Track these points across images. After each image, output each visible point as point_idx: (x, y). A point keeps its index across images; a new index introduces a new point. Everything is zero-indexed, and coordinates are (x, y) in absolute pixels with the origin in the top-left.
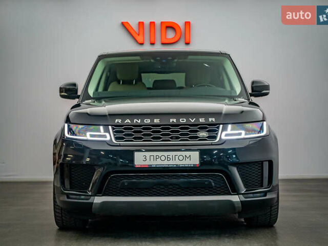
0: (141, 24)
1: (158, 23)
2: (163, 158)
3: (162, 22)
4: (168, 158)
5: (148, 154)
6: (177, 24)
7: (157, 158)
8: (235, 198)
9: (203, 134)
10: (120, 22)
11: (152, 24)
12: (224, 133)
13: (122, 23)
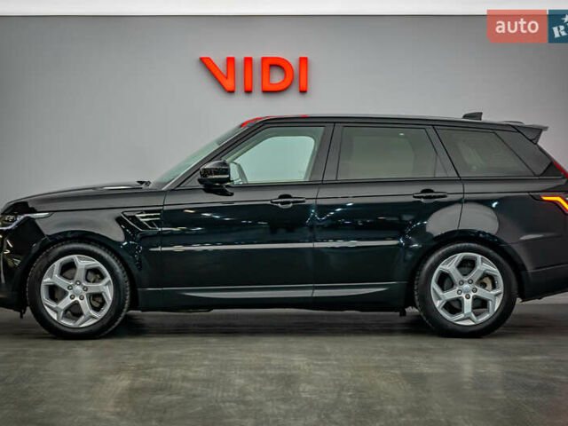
0: (231, 61)
1: (257, 58)
3: (263, 59)
6: (287, 61)
10: (198, 58)
11: (248, 60)
13: (202, 59)
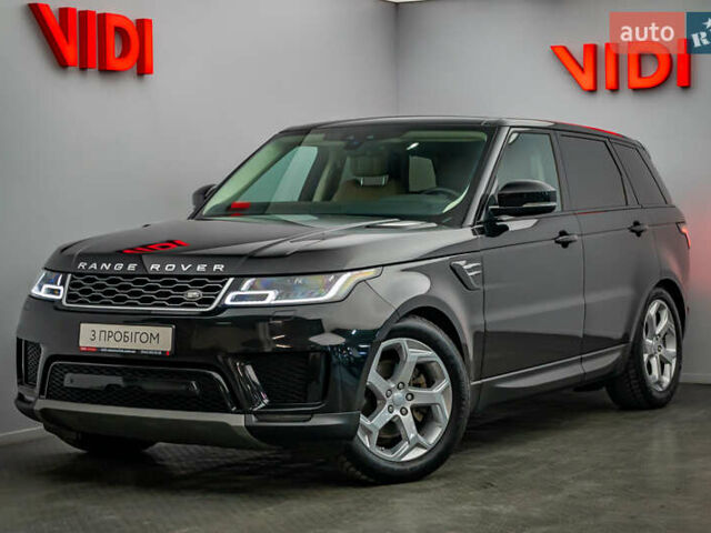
2: (118, 336)
4: (125, 337)
5: (98, 327)
7: (110, 335)
8: (237, 420)
9: (193, 294)
12: (232, 295)
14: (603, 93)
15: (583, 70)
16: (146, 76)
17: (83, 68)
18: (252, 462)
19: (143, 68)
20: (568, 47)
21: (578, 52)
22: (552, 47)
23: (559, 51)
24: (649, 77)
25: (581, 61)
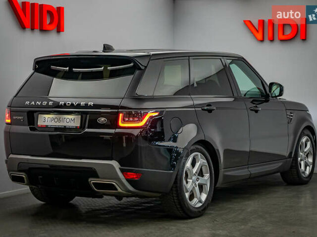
14: (267, 42)
15: (258, 31)
16: (61, 33)
17: (33, 29)
18: (107, 209)
19: (60, 29)
20: (251, 20)
21: (256, 23)
22: (244, 21)
23: (246, 22)
24: (288, 35)
25: (257, 27)
